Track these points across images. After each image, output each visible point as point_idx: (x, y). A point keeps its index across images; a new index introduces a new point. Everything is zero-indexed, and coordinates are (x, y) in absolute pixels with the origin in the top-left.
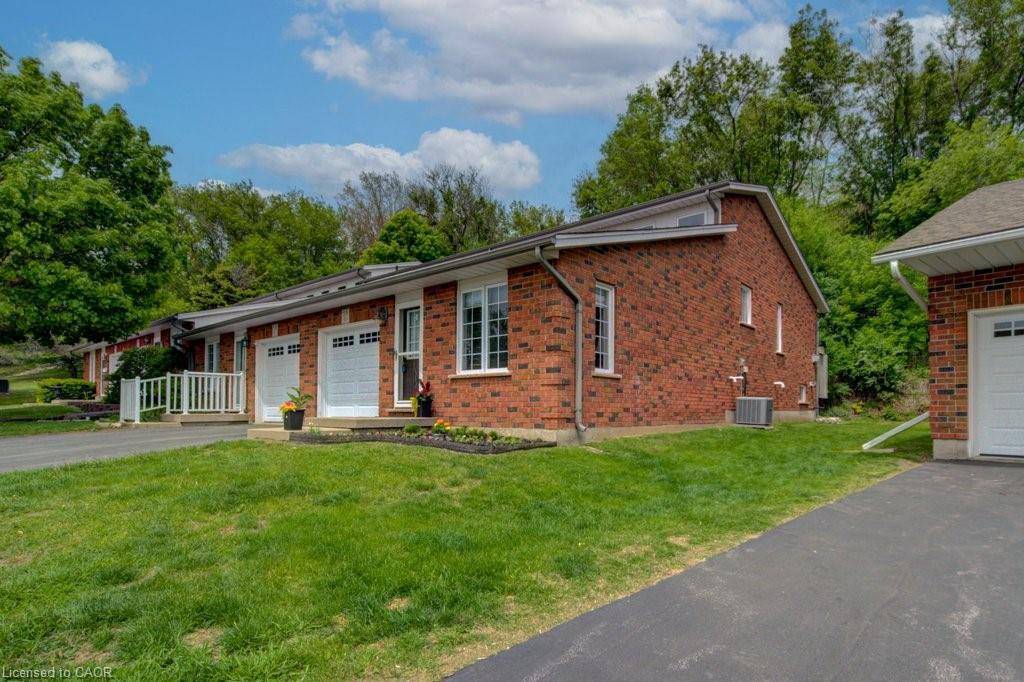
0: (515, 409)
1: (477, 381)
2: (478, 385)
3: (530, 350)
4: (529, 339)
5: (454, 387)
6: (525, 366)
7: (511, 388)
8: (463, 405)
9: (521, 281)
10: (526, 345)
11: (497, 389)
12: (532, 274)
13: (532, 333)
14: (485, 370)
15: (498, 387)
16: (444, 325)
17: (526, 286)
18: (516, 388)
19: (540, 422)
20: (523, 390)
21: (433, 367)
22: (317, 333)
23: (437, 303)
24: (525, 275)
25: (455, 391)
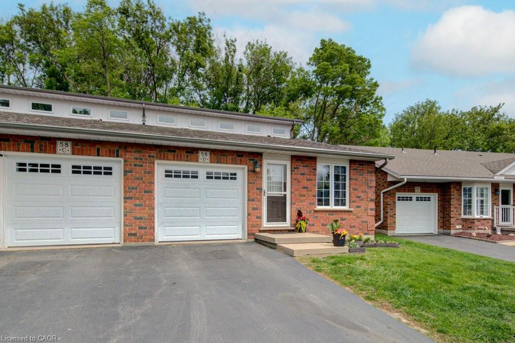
0: (354, 227)
1: (331, 213)
2: (333, 214)
3: (362, 200)
4: (362, 195)
5: (317, 215)
6: (359, 207)
7: (352, 216)
8: (323, 225)
9: (358, 167)
10: (360, 197)
11: (344, 217)
12: (363, 165)
13: (363, 192)
14: (332, 207)
15: (345, 216)
16: (308, 180)
17: (360, 170)
18: (355, 217)
19: (366, 232)
20: (358, 217)
21: (300, 203)
22: (153, 163)
23: (303, 166)
24: (360, 165)
25: (317, 217)
